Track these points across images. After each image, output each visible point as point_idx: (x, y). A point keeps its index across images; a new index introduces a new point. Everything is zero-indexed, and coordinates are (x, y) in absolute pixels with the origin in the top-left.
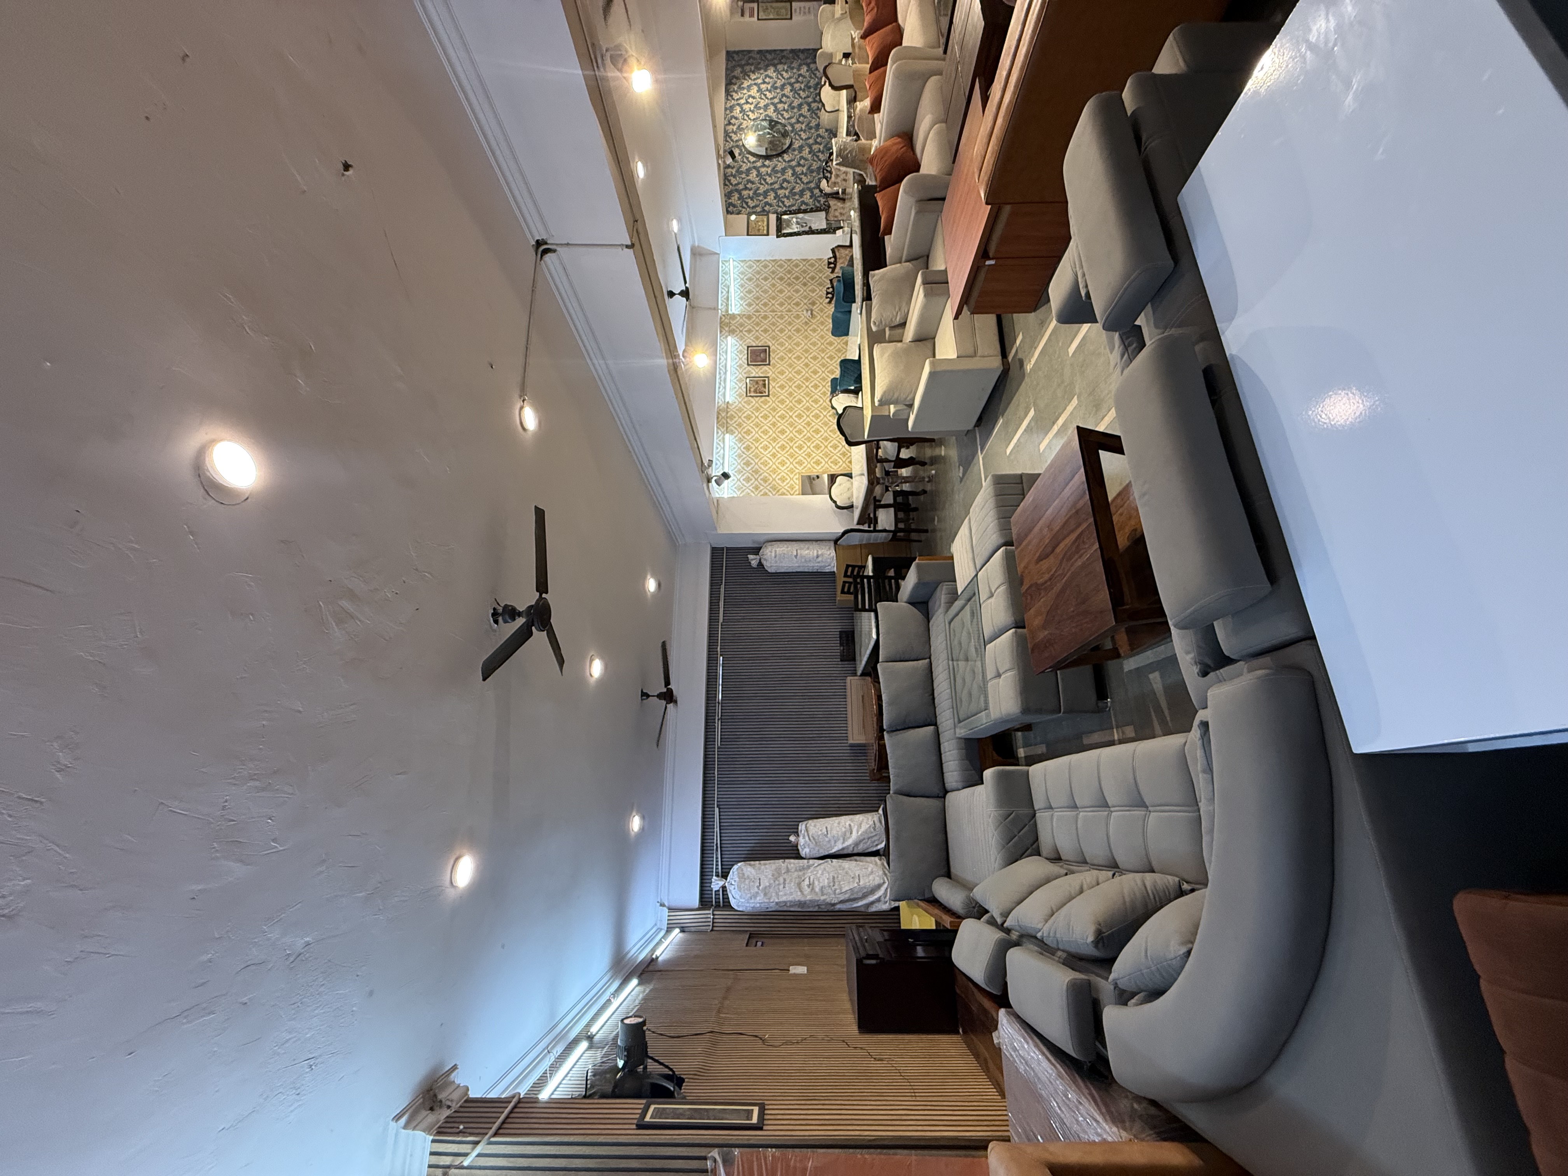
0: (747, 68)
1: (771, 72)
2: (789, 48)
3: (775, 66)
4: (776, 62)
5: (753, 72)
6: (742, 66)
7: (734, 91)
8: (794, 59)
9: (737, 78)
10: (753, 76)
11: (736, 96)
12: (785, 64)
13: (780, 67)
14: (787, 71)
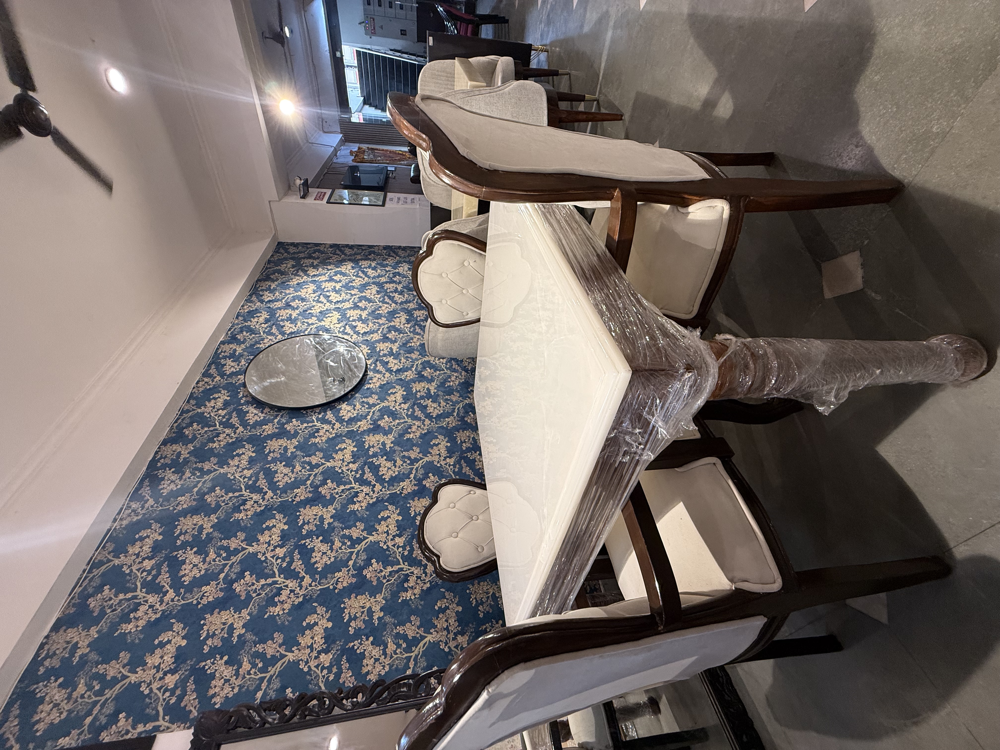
0: (308, 261)
1: (347, 268)
2: (383, 244)
3: (356, 262)
4: (359, 257)
5: (315, 267)
6: (298, 260)
7: (269, 289)
8: (389, 255)
9: (282, 273)
10: (312, 272)
11: (267, 297)
12: (375, 260)
13: (364, 264)
14: (374, 269)
